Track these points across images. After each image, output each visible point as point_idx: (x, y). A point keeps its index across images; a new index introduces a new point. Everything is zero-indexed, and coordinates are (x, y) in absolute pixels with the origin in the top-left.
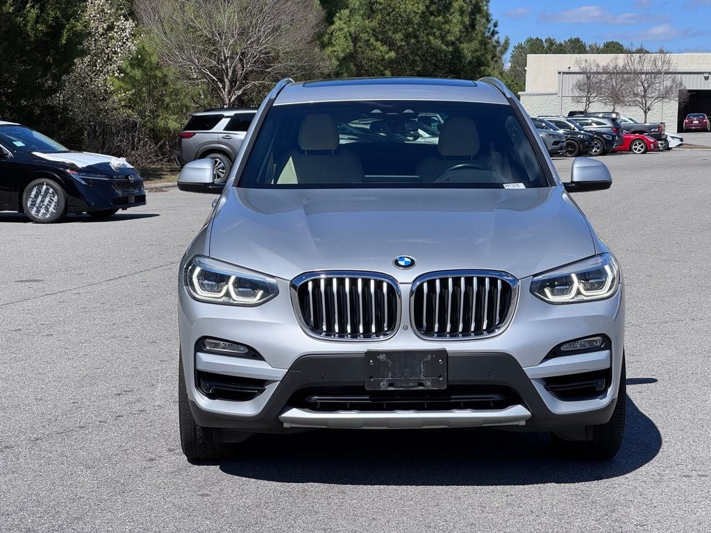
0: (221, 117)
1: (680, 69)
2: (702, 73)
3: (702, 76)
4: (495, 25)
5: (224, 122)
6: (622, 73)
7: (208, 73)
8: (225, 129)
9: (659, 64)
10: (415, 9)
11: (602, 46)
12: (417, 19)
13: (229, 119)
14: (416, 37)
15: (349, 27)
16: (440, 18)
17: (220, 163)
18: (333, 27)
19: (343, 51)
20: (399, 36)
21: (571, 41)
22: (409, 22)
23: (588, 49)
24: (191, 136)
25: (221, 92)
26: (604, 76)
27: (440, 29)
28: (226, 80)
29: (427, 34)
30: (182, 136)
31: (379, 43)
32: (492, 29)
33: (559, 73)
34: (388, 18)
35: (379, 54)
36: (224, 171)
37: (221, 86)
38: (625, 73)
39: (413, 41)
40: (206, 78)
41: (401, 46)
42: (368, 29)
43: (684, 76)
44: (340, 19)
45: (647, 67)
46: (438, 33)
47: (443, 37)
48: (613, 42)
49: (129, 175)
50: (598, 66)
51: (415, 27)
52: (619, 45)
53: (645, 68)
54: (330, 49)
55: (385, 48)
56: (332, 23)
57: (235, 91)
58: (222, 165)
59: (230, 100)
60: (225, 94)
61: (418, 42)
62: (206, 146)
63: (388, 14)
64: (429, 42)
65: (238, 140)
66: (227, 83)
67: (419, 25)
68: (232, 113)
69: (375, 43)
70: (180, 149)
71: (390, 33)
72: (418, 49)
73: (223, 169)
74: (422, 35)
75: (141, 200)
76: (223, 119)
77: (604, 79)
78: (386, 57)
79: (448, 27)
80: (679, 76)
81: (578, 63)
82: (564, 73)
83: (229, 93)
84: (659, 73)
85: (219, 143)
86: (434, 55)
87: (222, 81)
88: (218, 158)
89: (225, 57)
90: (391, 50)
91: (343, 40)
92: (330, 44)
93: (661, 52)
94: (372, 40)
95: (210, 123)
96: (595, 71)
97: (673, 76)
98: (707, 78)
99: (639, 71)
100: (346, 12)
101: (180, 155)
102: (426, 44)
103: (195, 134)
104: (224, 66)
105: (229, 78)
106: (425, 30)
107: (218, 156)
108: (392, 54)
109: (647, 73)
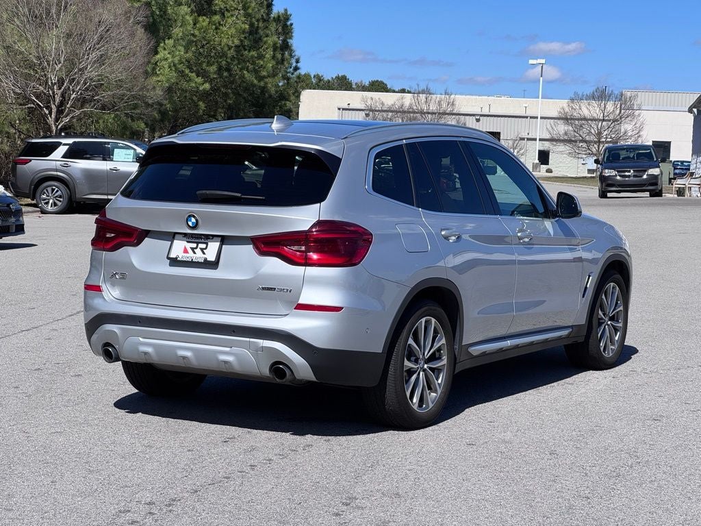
0: (59, 144)
1: (463, 111)
2: (474, 115)
3: (474, 117)
4: (297, 61)
5: (62, 150)
6: (409, 112)
7: (34, 98)
8: (63, 157)
9: (444, 105)
10: (230, 43)
11: (367, 84)
12: (231, 53)
13: (68, 147)
14: (228, 70)
15: (173, 57)
16: (254, 53)
17: (57, 191)
18: (158, 56)
19: (168, 80)
20: (213, 68)
21: (339, 78)
22: (224, 55)
23: (354, 86)
24: (27, 163)
25: (48, 119)
26: (390, 114)
27: (253, 63)
28: (53, 106)
29: (241, 70)
30: (16, 163)
31: (194, 74)
32: (294, 64)
33: (339, 109)
34: (201, 50)
35: (194, 85)
36: (61, 199)
37: (47, 112)
38: (412, 113)
39: (225, 74)
40: (34, 104)
41: (214, 78)
42: (184, 60)
43: (467, 117)
44: (165, 49)
45: (433, 108)
46: (251, 67)
47: (256, 72)
48: (378, 81)
49: (11, 203)
50: (383, 104)
51: (229, 60)
52: (384, 83)
53: (431, 108)
54: (155, 78)
55: (199, 80)
56: (156, 53)
57: (62, 118)
58: (59, 193)
59: (57, 127)
60: (51, 120)
61: (230, 75)
62: (43, 174)
63: (203, 47)
64: (243, 77)
65: (78, 168)
66: (54, 110)
67: (233, 58)
68: (70, 141)
69: (190, 74)
70: (15, 175)
71: (204, 65)
72: (232, 82)
73: (60, 197)
74: (235, 68)
75: (20, 229)
76: (61, 147)
77: (389, 117)
78: (201, 88)
79: (262, 63)
80: (462, 118)
81: (364, 100)
82: (343, 109)
83: (57, 120)
84: (445, 113)
85: (57, 170)
86: (246, 89)
87: (49, 108)
88: (55, 186)
89: (52, 83)
90: (205, 82)
91: (167, 70)
92: (154, 73)
93: (446, 93)
94: (187, 71)
95: (48, 150)
96: (380, 109)
97: (457, 117)
98: (478, 120)
99: (425, 111)
100: (170, 42)
101: (14, 181)
102: (240, 78)
103: (30, 160)
104: (51, 92)
105: (56, 104)
106: (239, 64)
107: (56, 184)
108: (207, 86)
109: (433, 113)
